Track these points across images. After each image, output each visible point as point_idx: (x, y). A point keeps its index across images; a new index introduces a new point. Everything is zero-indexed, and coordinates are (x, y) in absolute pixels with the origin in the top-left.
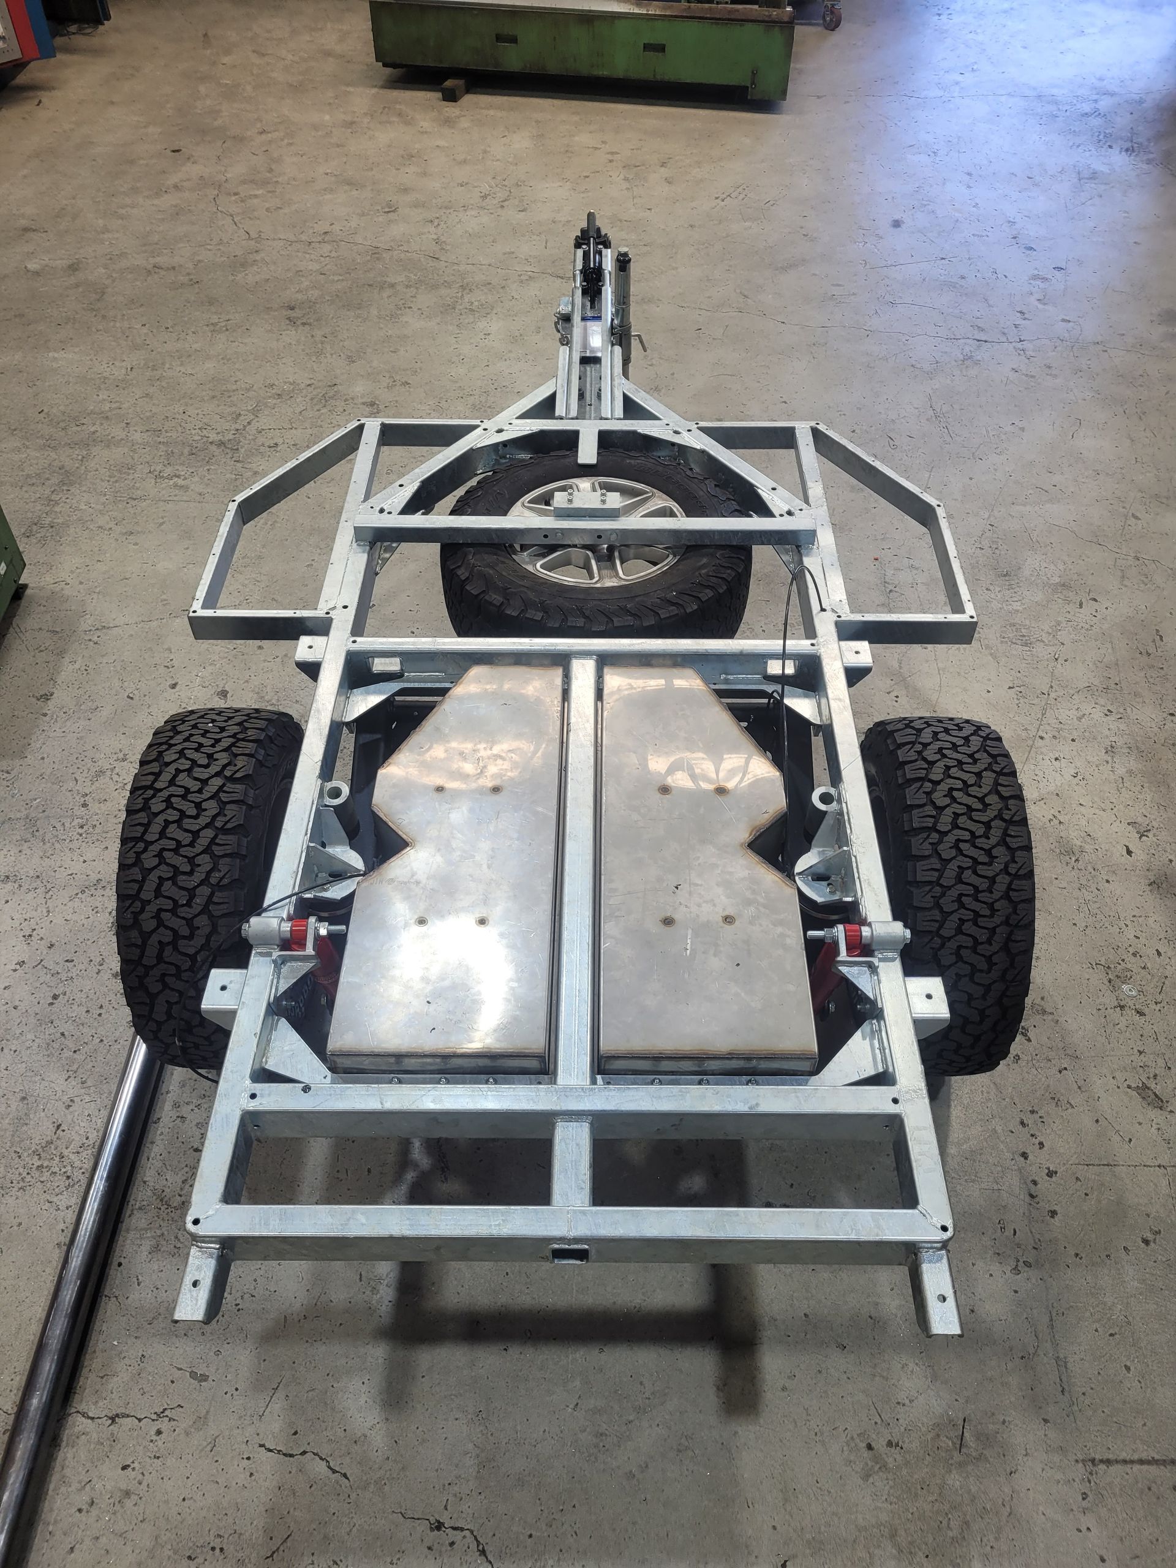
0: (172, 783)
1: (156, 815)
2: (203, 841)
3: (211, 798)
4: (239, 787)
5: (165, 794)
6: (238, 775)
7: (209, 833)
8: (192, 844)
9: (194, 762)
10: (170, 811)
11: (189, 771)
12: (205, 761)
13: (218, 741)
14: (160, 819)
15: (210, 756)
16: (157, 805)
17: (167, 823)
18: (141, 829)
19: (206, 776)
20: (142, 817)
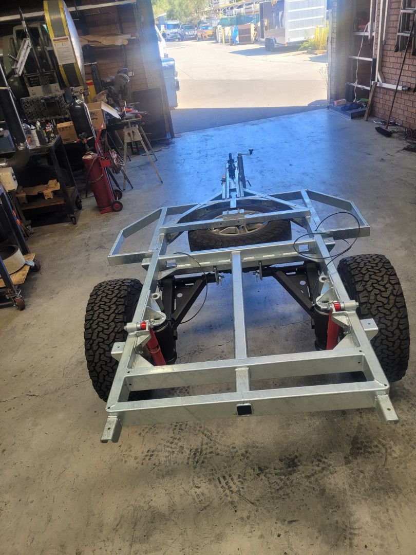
0: (100, 300)
1: (95, 311)
2: (111, 318)
3: (114, 304)
4: (123, 300)
5: (98, 304)
6: (122, 296)
7: (113, 315)
8: (108, 319)
9: (107, 294)
10: (100, 309)
11: (106, 296)
12: (111, 293)
13: (115, 287)
14: (97, 312)
15: (113, 291)
16: (96, 308)
17: (100, 313)
18: (91, 316)
19: (111, 297)
20: (91, 312)
